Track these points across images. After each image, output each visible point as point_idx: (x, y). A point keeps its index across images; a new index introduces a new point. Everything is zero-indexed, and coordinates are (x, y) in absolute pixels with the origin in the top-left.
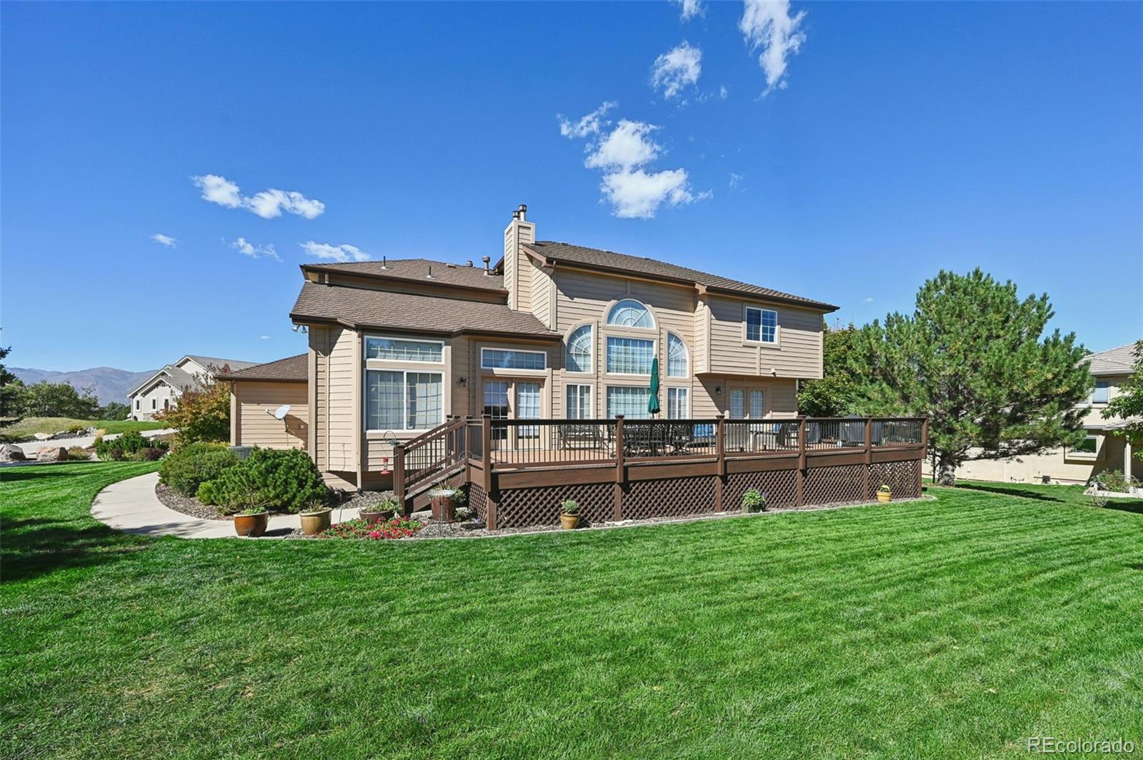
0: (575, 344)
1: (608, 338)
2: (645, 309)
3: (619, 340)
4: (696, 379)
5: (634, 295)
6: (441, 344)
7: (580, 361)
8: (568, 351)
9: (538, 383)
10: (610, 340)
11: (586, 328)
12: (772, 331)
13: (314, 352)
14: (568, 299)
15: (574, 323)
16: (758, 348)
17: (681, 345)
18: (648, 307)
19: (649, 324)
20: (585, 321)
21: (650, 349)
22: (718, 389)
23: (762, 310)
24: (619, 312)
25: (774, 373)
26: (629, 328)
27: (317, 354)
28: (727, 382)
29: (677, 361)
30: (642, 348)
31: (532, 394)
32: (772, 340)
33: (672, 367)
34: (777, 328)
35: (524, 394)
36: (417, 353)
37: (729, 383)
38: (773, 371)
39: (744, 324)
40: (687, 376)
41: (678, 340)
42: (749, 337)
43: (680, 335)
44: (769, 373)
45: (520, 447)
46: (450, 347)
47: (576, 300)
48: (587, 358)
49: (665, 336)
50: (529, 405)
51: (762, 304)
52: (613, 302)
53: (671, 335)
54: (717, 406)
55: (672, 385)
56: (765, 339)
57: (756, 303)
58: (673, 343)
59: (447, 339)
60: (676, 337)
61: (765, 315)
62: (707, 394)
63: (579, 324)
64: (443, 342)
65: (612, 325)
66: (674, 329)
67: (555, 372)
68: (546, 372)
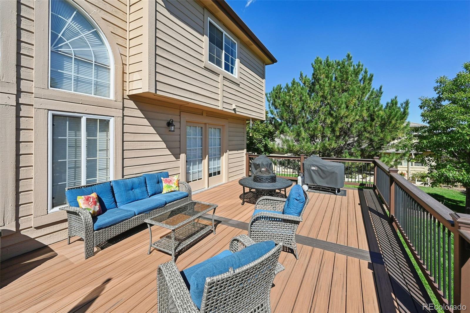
12: (233, 63)
16: (221, 77)
22: (170, 124)
23: (224, 33)
25: (234, 110)
28: (183, 115)
29: (81, 61)
34: (237, 61)
37: (185, 117)
38: (234, 107)
39: (206, 40)
40: (112, 97)
42: (211, 59)
44: (229, 109)
51: (224, 24)
54: (168, 147)
56: (226, 68)
57: (220, 20)
61: (227, 40)
62: (152, 130)
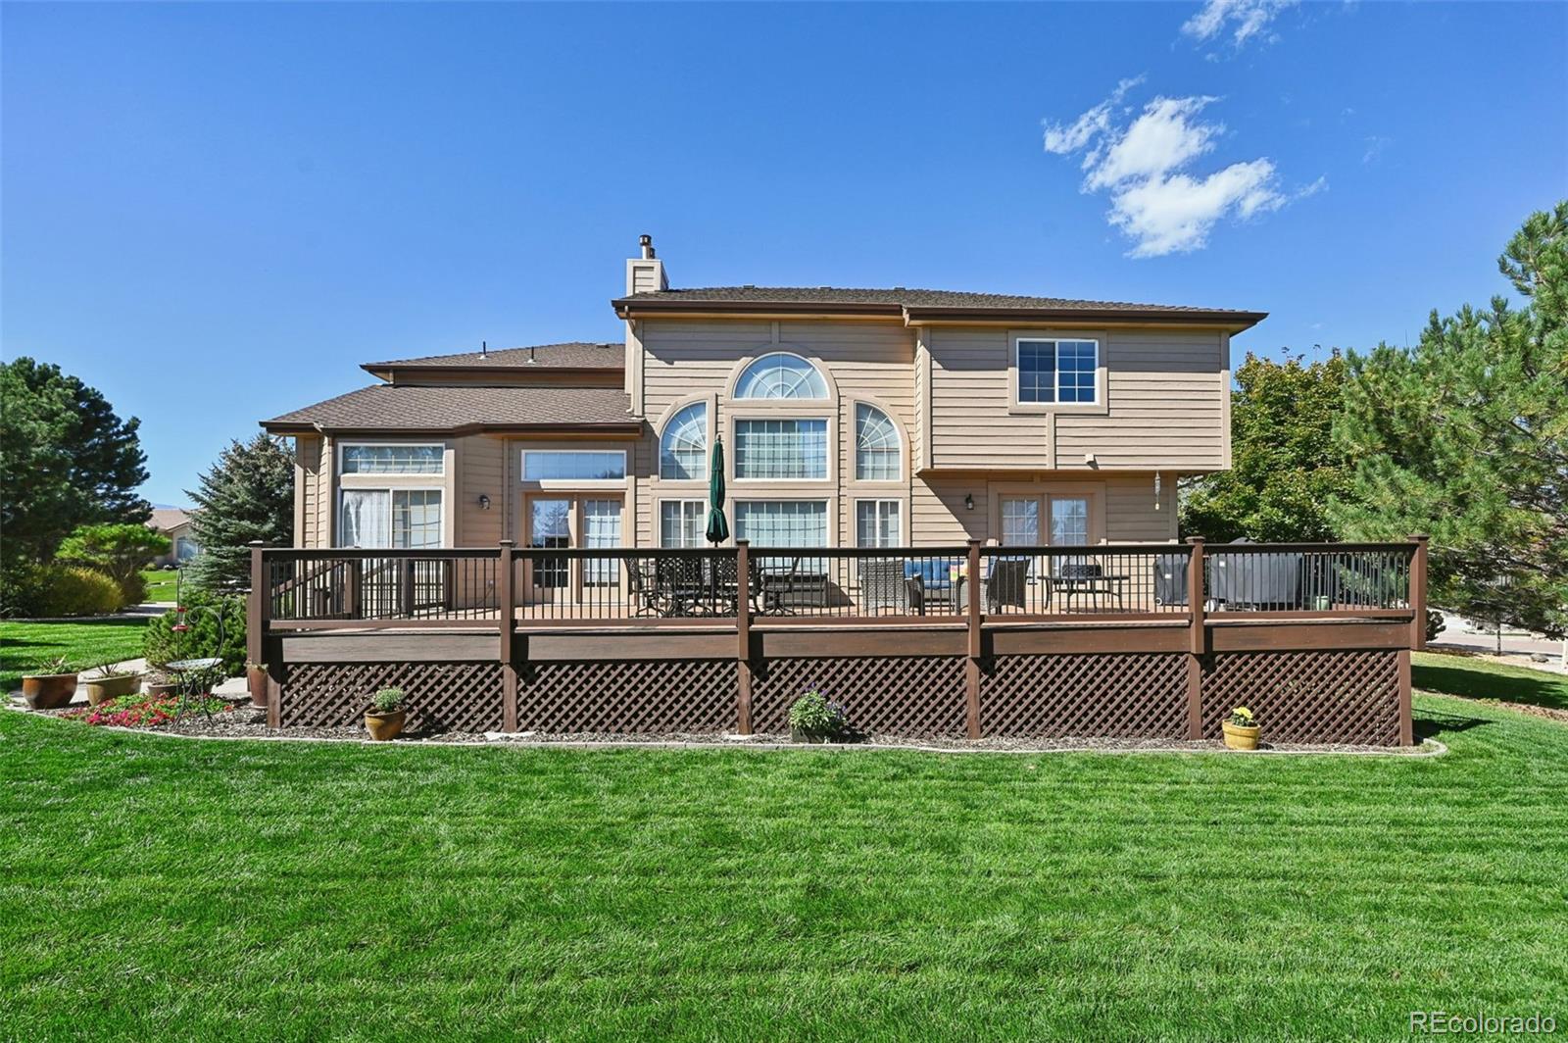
0: (677, 435)
1: (738, 422)
2: (810, 366)
3: (758, 425)
4: (919, 482)
5: (784, 344)
6: (441, 448)
7: (687, 463)
8: (665, 449)
9: (614, 500)
10: (740, 425)
11: (697, 407)
12: (1087, 380)
13: (302, 470)
14: (662, 364)
15: (672, 401)
16: (1050, 416)
17: (888, 422)
18: (816, 361)
19: (816, 390)
20: (693, 396)
21: (821, 434)
22: (969, 499)
23: (1057, 341)
24: (758, 377)
26: (778, 402)
27: (305, 472)
28: (992, 485)
29: (877, 452)
30: (806, 434)
31: (608, 518)
32: (1088, 396)
33: (869, 462)
34: (1099, 373)
35: (595, 517)
36: (408, 463)
38: (1089, 458)
39: (1013, 373)
40: (901, 478)
41: (878, 415)
42: (1024, 396)
43: (883, 405)
44: (1080, 464)
45: (586, 599)
46: (452, 451)
47: (677, 364)
48: (699, 457)
49: (849, 411)
50: (603, 535)
51: (1056, 329)
52: (745, 361)
53: (862, 409)
54: (967, 531)
55: (866, 495)
56: (1066, 396)
57: (1043, 329)
58: (869, 421)
59: (448, 440)
60: (875, 410)
61: (1066, 351)
62: (944, 508)
63: (683, 402)
64: (443, 445)
65: (745, 398)
66: (868, 397)
67: (640, 482)
68: (627, 482)
